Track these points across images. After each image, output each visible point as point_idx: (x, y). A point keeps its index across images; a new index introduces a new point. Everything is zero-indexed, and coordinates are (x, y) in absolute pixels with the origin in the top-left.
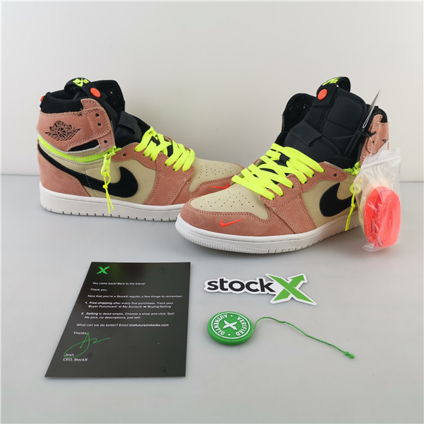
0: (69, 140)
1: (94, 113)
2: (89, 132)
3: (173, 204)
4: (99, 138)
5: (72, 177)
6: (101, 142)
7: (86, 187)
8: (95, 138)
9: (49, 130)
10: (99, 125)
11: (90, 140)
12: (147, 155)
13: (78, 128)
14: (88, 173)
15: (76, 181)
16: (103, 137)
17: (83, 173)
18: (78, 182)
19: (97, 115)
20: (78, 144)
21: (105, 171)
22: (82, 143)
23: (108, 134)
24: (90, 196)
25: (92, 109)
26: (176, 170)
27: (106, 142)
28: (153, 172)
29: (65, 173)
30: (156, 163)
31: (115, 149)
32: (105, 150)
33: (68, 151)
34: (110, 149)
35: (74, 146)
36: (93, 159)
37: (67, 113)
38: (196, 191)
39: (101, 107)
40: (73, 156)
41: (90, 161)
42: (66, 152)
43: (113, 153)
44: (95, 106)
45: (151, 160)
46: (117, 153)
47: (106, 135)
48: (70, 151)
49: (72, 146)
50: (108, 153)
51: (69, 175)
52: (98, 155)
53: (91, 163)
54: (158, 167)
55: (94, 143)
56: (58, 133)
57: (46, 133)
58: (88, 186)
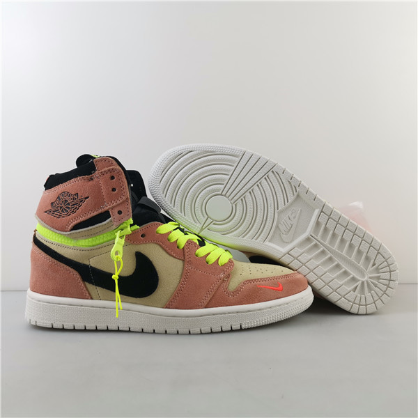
0: (73, 215)
1: (108, 176)
2: (99, 201)
3: (206, 308)
4: (112, 208)
5: (72, 270)
6: (114, 214)
7: (87, 284)
8: (106, 209)
9: (50, 208)
10: (114, 190)
11: (100, 211)
12: (173, 240)
13: (87, 196)
14: (93, 263)
15: (75, 275)
16: (118, 205)
17: (86, 262)
18: (78, 276)
19: (112, 178)
20: (84, 218)
21: (117, 253)
22: (89, 216)
23: (123, 202)
24: (92, 299)
25: (106, 169)
26: (210, 263)
27: (120, 212)
28: (180, 263)
29: (62, 265)
30: (184, 252)
31: (131, 225)
32: (118, 224)
33: (70, 231)
34: (125, 225)
35: (78, 221)
36: (101, 241)
37: (76, 179)
38: (237, 291)
39: (118, 167)
40: (75, 238)
41: (97, 245)
42: (67, 233)
43: (129, 230)
44: (110, 166)
45: (178, 247)
46: (134, 232)
47: (121, 203)
48: (72, 230)
49: (76, 222)
50: (122, 230)
51: (67, 267)
52: (109, 234)
53: (99, 246)
54: (187, 257)
55: (104, 216)
56: (61, 208)
57: (46, 212)
58: (91, 282)
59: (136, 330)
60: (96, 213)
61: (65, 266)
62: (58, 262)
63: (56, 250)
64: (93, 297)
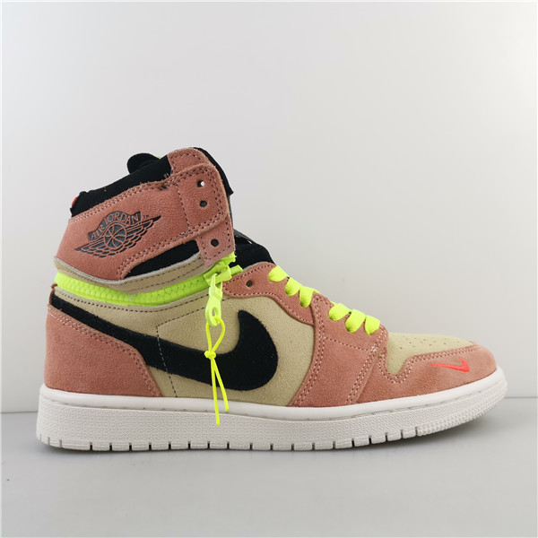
0: (130, 250)
1: (195, 178)
3: (358, 402)
4: (202, 235)
5: (127, 346)
6: (205, 248)
7: (154, 370)
8: (190, 237)
9: (86, 241)
10: (203, 203)
11: (180, 241)
12: (293, 293)
13: (156, 215)
14: (164, 333)
15: (133, 355)
16: (211, 230)
17: (152, 333)
18: (139, 356)
19: (200, 183)
20: (150, 255)
21: (213, 313)
22: (161, 250)
23: (220, 225)
24: (162, 395)
25: (190, 168)
26: (353, 330)
27: (215, 243)
28: (308, 330)
30: (312, 312)
31: (232, 265)
32: (211, 262)
33: (125, 277)
34: (222, 263)
35: (141, 260)
36: (181, 293)
37: (135, 188)
38: (403, 372)
39: (210, 164)
40: (133, 291)
41: (173, 301)
42: (119, 282)
43: (229, 273)
44: (196, 163)
45: (302, 305)
46: (235, 277)
47: (216, 227)
48: (128, 275)
49: (136, 262)
50: (218, 273)
51: (119, 342)
52: (194, 281)
53: (175, 303)
54: (317, 321)
55: (188, 249)
56: (107, 239)
57: (79, 249)
58: (160, 367)
59: (239, 447)
60: (172, 245)
61: (115, 340)
62: (102, 334)
63: (96, 314)
64: (164, 392)
